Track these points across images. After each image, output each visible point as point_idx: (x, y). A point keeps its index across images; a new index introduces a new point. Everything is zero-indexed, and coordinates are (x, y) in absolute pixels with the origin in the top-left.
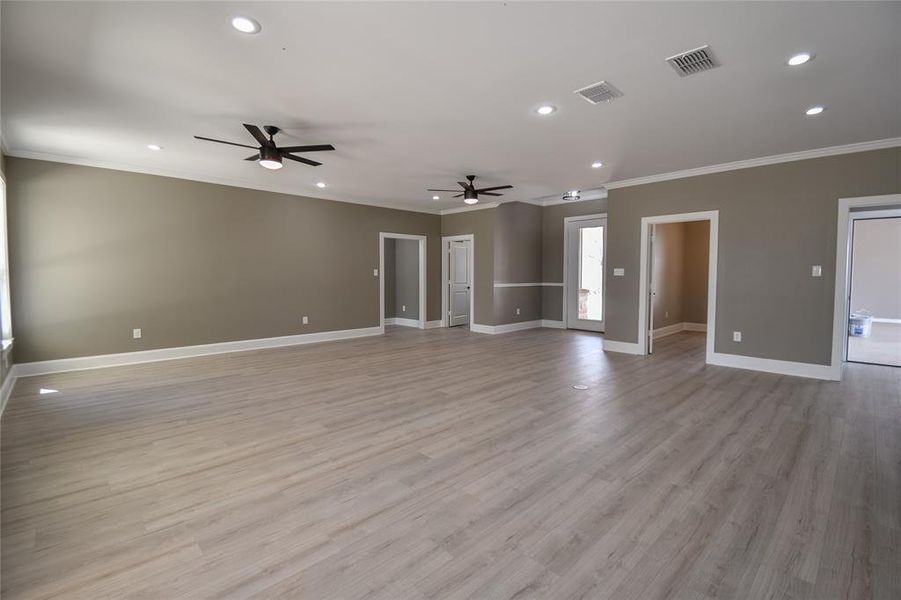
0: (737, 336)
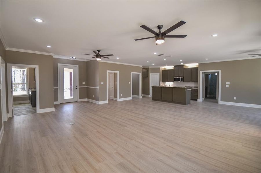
0: (122, 95)
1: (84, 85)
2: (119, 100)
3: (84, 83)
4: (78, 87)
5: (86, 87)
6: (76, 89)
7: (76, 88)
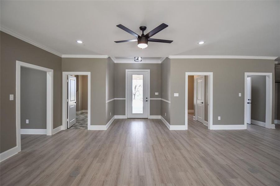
0: (219, 118)
1: (157, 96)
2: (213, 127)
3: (156, 94)
4: (149, 99)
5: (160, 99)
6: (147, 101)
7: (147, 99)
